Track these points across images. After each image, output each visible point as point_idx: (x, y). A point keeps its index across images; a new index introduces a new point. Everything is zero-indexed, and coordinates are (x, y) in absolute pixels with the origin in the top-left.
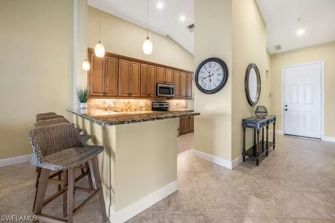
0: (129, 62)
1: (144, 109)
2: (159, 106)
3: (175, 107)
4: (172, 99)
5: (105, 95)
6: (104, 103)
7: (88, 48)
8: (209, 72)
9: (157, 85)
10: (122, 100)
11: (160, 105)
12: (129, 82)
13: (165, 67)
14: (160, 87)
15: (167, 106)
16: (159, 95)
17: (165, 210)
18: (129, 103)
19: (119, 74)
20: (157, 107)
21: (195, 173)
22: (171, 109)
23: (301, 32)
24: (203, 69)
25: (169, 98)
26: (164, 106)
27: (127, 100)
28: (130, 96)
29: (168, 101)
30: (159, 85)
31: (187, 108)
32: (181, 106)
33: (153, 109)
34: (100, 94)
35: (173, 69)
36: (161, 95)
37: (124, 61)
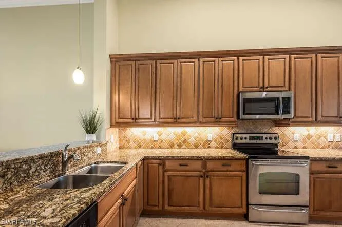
1: (213, 144)
2: (248, 141)
3: (299, 144)
4: (288, 125)
5: (135, 122)
9: (238, 96)
11: (251, 138)
12: (174, 98)
13: (263, 53)
14: (247, 101)
15: (273, 141)
16: (243, 116)
19: (158, 86)
20: (244, 141)
25: (278, 123)
26: (265, 141)
28: (176, 121)
29: (276, 129)
30: (242, 96)
33: (235, 146)
34: (128, 120)
35: (289, 52)
36: (250, 117)
37: (166, 61)
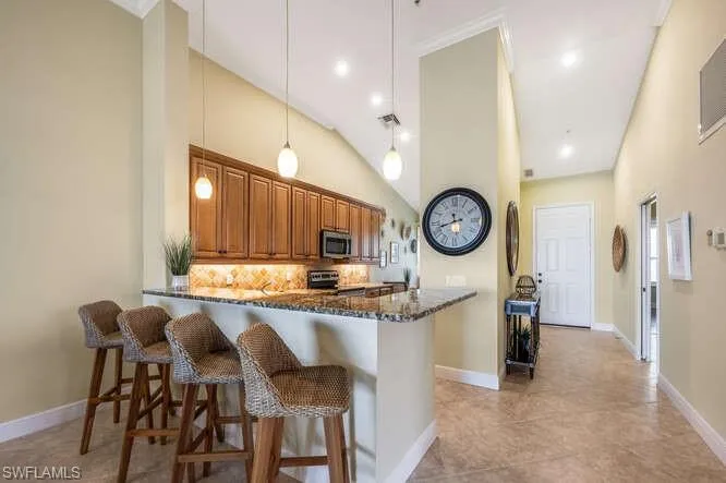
0: (270, 181)
1: (292, 285)
2: (321, 279)
3: (348, 280)
5: (222, 256)
6: (213, 274)
7: (190, 145)
8: (454, 215)
9: (322, 234)
10: (249, 268)
11: (323, 276)
12: (270, 227)
13: (336, 196)
14: (329, 239)
15: (336, 278)
16: (325, 255)
17: (441, 473)
18: (264, 272)
19: (252, 208)
20: (318, 280)
21: (445, 404)
22: (341, 285)
23: (566, 151)
24: (440, 208)
25: (337, 262)
26: (331, 278)
27: (259, 268)
28: (271, 258)
29: (335, 267)
30: (327, 235)
31: (368, 281)
32: (358, 277)
33: (311, 285)
34: (212, 254)
35: (349, 200)
36: (329, 255)
37: (262, 178)
